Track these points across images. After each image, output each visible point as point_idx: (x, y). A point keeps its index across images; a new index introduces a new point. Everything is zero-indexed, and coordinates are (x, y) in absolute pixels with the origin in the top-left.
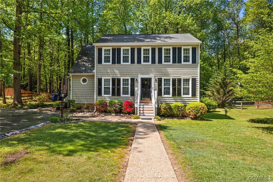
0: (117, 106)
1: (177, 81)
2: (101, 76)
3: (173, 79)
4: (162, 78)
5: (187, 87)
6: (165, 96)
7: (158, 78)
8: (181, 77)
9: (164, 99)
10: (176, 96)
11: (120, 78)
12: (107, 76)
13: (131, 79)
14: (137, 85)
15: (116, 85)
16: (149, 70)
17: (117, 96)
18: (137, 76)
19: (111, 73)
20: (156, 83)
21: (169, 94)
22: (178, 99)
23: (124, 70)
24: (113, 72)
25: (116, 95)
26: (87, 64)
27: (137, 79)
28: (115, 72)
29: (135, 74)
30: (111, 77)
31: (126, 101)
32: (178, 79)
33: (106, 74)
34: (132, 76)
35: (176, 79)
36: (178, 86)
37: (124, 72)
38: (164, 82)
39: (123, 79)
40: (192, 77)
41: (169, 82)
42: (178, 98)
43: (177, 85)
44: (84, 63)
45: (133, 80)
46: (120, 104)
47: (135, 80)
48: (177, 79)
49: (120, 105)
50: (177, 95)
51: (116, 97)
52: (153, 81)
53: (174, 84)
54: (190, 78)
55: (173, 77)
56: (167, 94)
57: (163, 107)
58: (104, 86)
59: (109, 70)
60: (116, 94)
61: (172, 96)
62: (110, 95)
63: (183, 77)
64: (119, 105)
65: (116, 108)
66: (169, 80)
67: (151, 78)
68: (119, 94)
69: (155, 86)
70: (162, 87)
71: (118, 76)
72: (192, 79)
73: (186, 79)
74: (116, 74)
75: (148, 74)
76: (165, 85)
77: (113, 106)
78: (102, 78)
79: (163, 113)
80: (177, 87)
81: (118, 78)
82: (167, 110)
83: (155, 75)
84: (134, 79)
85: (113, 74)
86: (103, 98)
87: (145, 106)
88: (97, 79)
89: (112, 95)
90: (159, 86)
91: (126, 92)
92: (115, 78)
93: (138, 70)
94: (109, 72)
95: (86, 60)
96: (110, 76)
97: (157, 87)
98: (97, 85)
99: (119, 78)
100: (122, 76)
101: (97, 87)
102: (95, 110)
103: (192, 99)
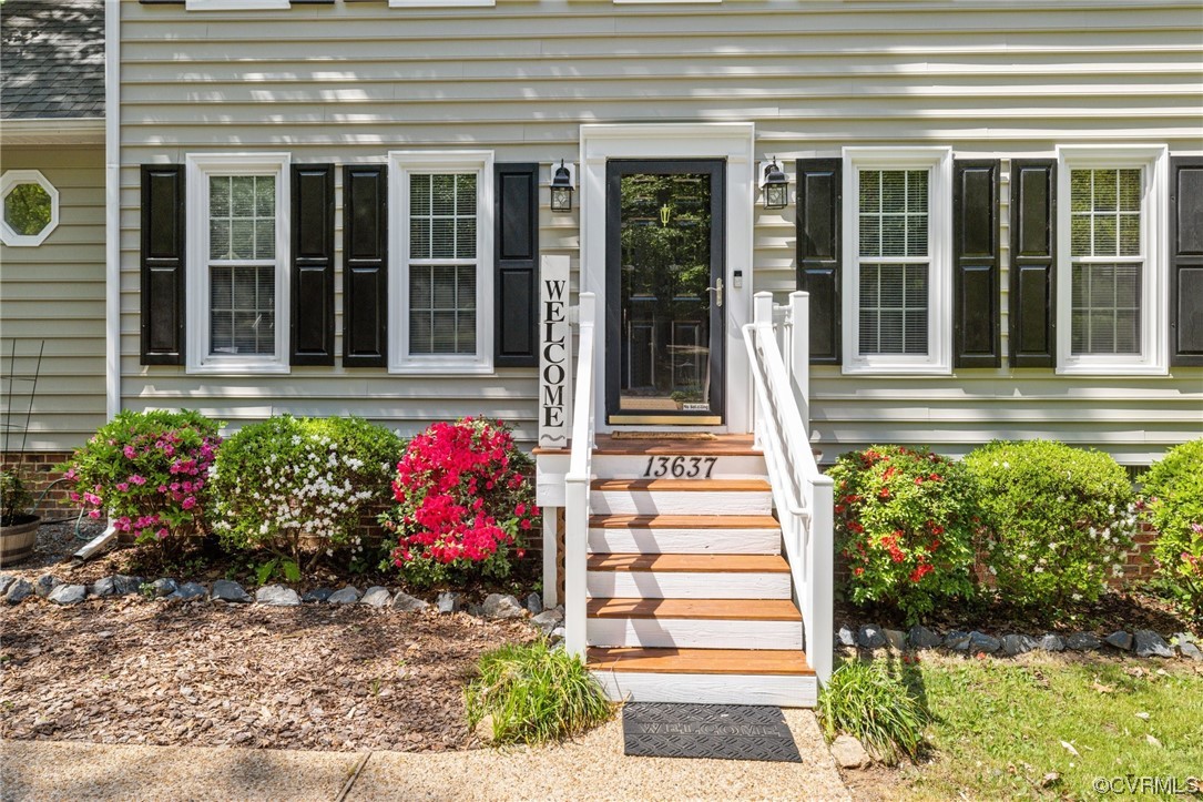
0: (324, 486)
1: (1005, 198)
2: (174, 141)
3: (959, 166)
4: (838, 162)
5: (1118, 258)
6: (880, 364)
7: (793, 156)
8: (1047, 144)
9: (858, 395)
10: (997, 364)
11: (382, 170)
12: (236, 140)
13: (503, 173)
14: (572, 243)
15: (339, 246)
16: (694, 71)
17: (348, 363)
18: (571, 137)
19: (279, 105)
20: (776, 220)
21: (919, 345)
22: (1017, 395)
23: (418, 74)
24: (301, 96)
25: (339, 362)
26: (81, 45)
27: (563, 172)
28: (328, 96)
29: (539, 116)
30: (285, 160)
31: (430, 433)
32: (1017, 166)
33: (226, 119)
34: (516, 135)
35: (994, 165)
36: (1015, 250)
37: (423, 94)
38: (867, 202)
39: (418, 181)
40: (1174, 143)
41: (921, 200)
42: (1013, 386)
43: (1005, 243)
44: (55, 39)
45: (517, 183)
46: (356, 463)
47: (547, 179)
48: (1006, 175)
49: (359, 480)
50: (1005, 352)
51: (338, 381)
52: (741, 192)
53: (973, 229)
54: (1152, 161)
55: (959, 144)
56: (891, 347)
57: (894, 510)
58: (213, 257)
59: (256, 77)
60: (338, 351)
61: (958, 363)
62: (279, 363)
63: (1068, 149)
64: (341, 474)
65: (309, 512)
66: (920, 178)
67: (722, 162)
68: (368, 349)
69: (760, 252)
70: (838, 268)
71: (362, 142)
72: (1178, 165)
73: (1108, 176)
74: (339, 118)
75: (689, 113)
76: (867, 247)
77: (267, 491)
78: (179, 170)
79: (889, 579)
80: (1004, 265)
81: (361, 160)
82: (939, 548)
83: (761, 123)
84: (530, 172)
85: (300, 119)
86: (195, 393)
87: (664, 502)
88: (135, 180)
89: (295, 361)
90: (804, 248)
91: (443, 324)
92: (329, 169)
93: (575, 71)
94: (266, 95)
95: (84, 19)
96: (276, 140)
97: (788, 264)
98: (135, 242)
99: (374, 160)
100: (401, 140)
101: (134, 264)
102: (110, 531)
103: (1173, 394)
